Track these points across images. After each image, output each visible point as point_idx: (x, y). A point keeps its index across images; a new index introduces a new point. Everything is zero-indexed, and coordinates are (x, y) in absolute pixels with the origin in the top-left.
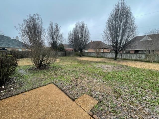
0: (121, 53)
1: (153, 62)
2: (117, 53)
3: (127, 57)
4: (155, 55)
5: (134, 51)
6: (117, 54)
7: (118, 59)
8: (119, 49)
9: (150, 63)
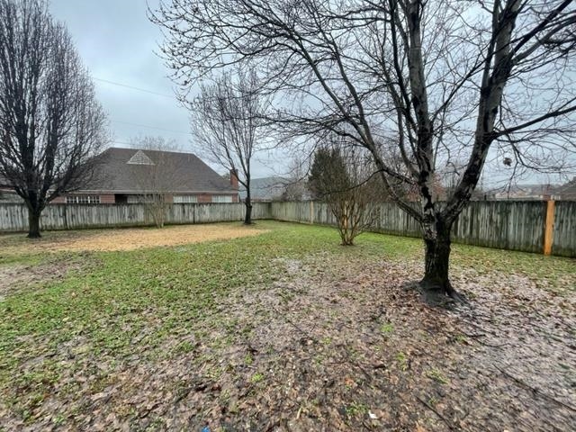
0: (59, 205)
1: (165, 225)
2: (35, 205)
3: (91, 220)
4: (164, 207)
5: (114, 197)
6: (41, 208)
7: (52, 229)
8: (46, 188)
9: (157, 228)
